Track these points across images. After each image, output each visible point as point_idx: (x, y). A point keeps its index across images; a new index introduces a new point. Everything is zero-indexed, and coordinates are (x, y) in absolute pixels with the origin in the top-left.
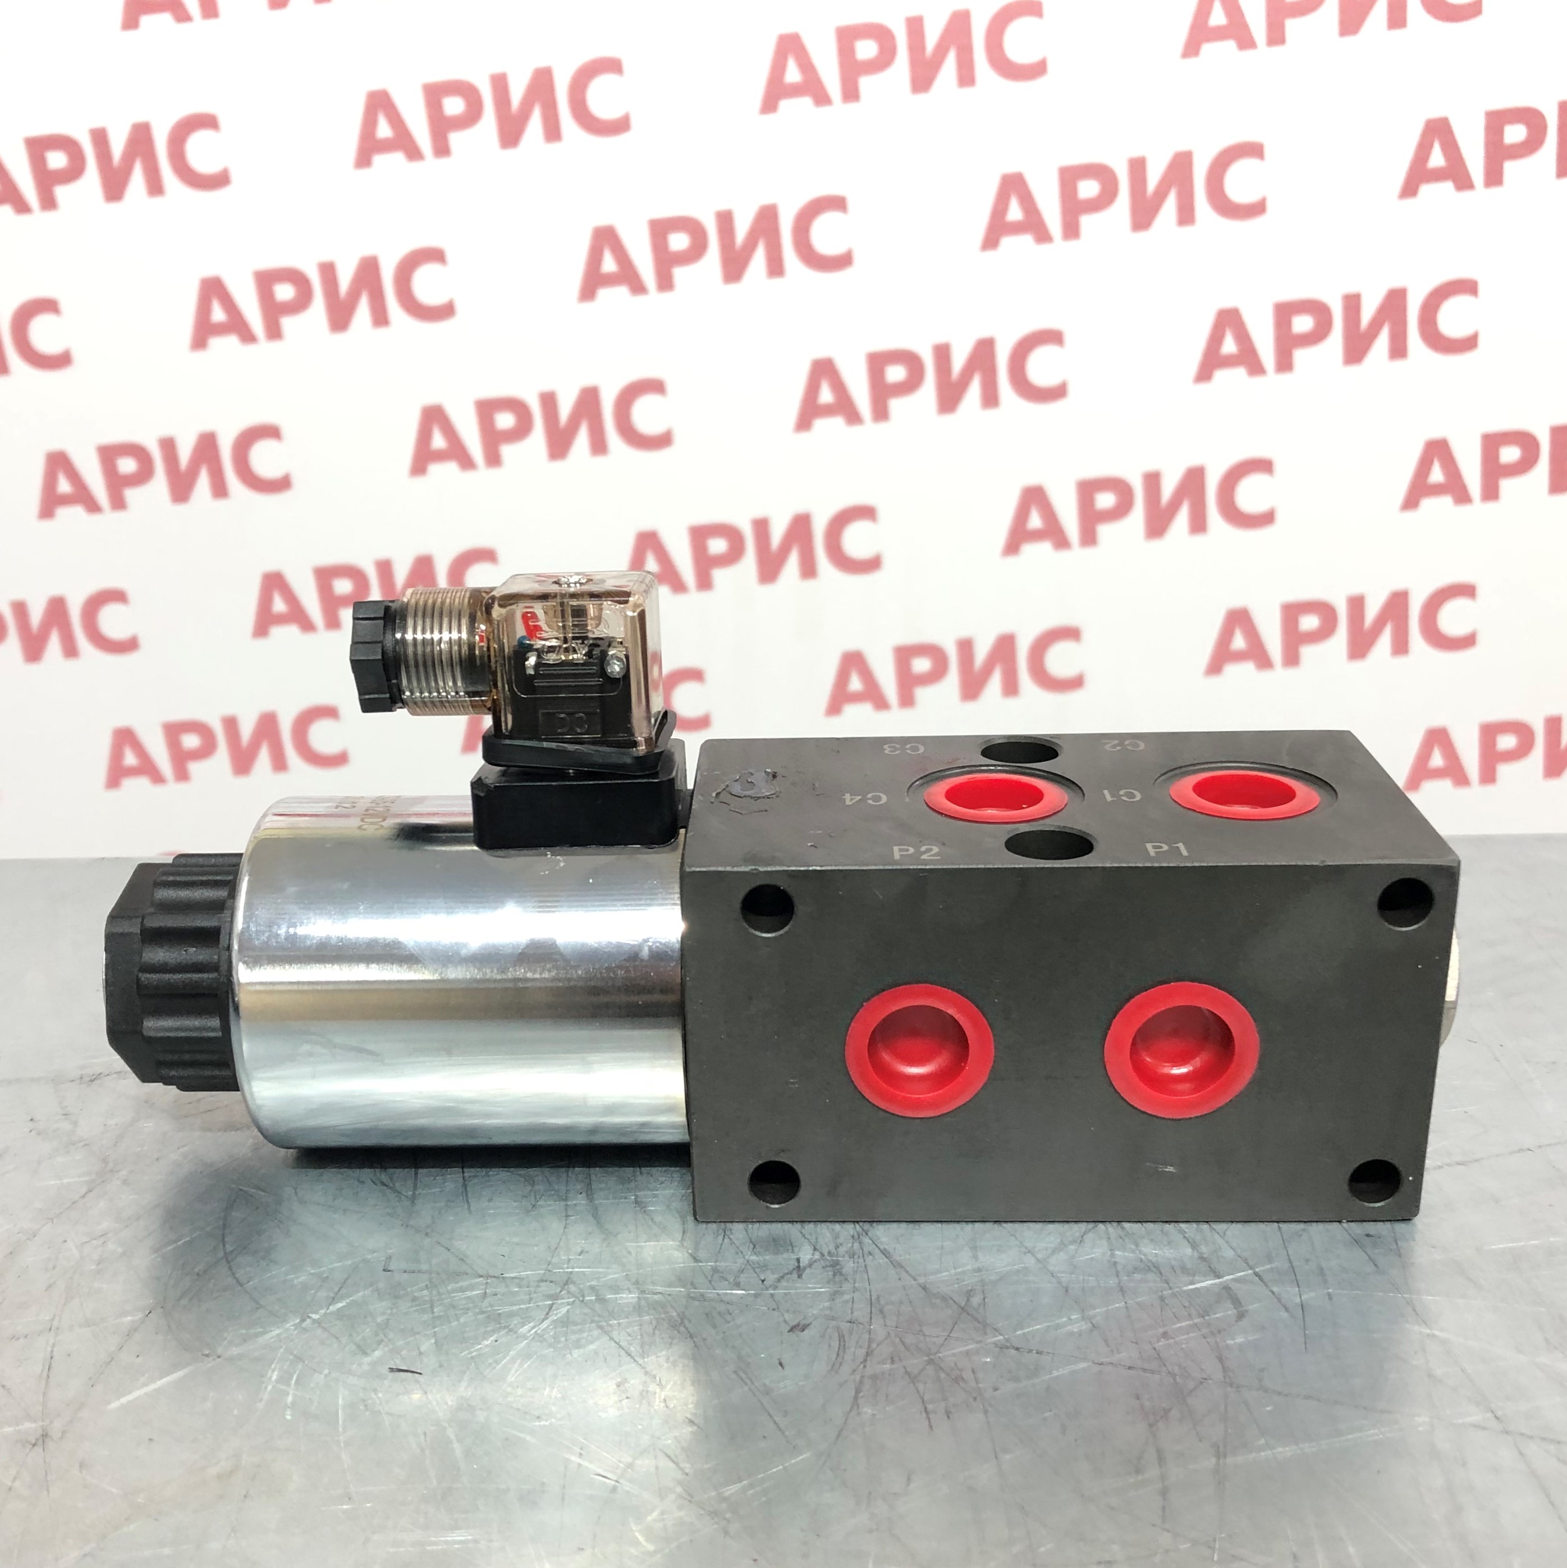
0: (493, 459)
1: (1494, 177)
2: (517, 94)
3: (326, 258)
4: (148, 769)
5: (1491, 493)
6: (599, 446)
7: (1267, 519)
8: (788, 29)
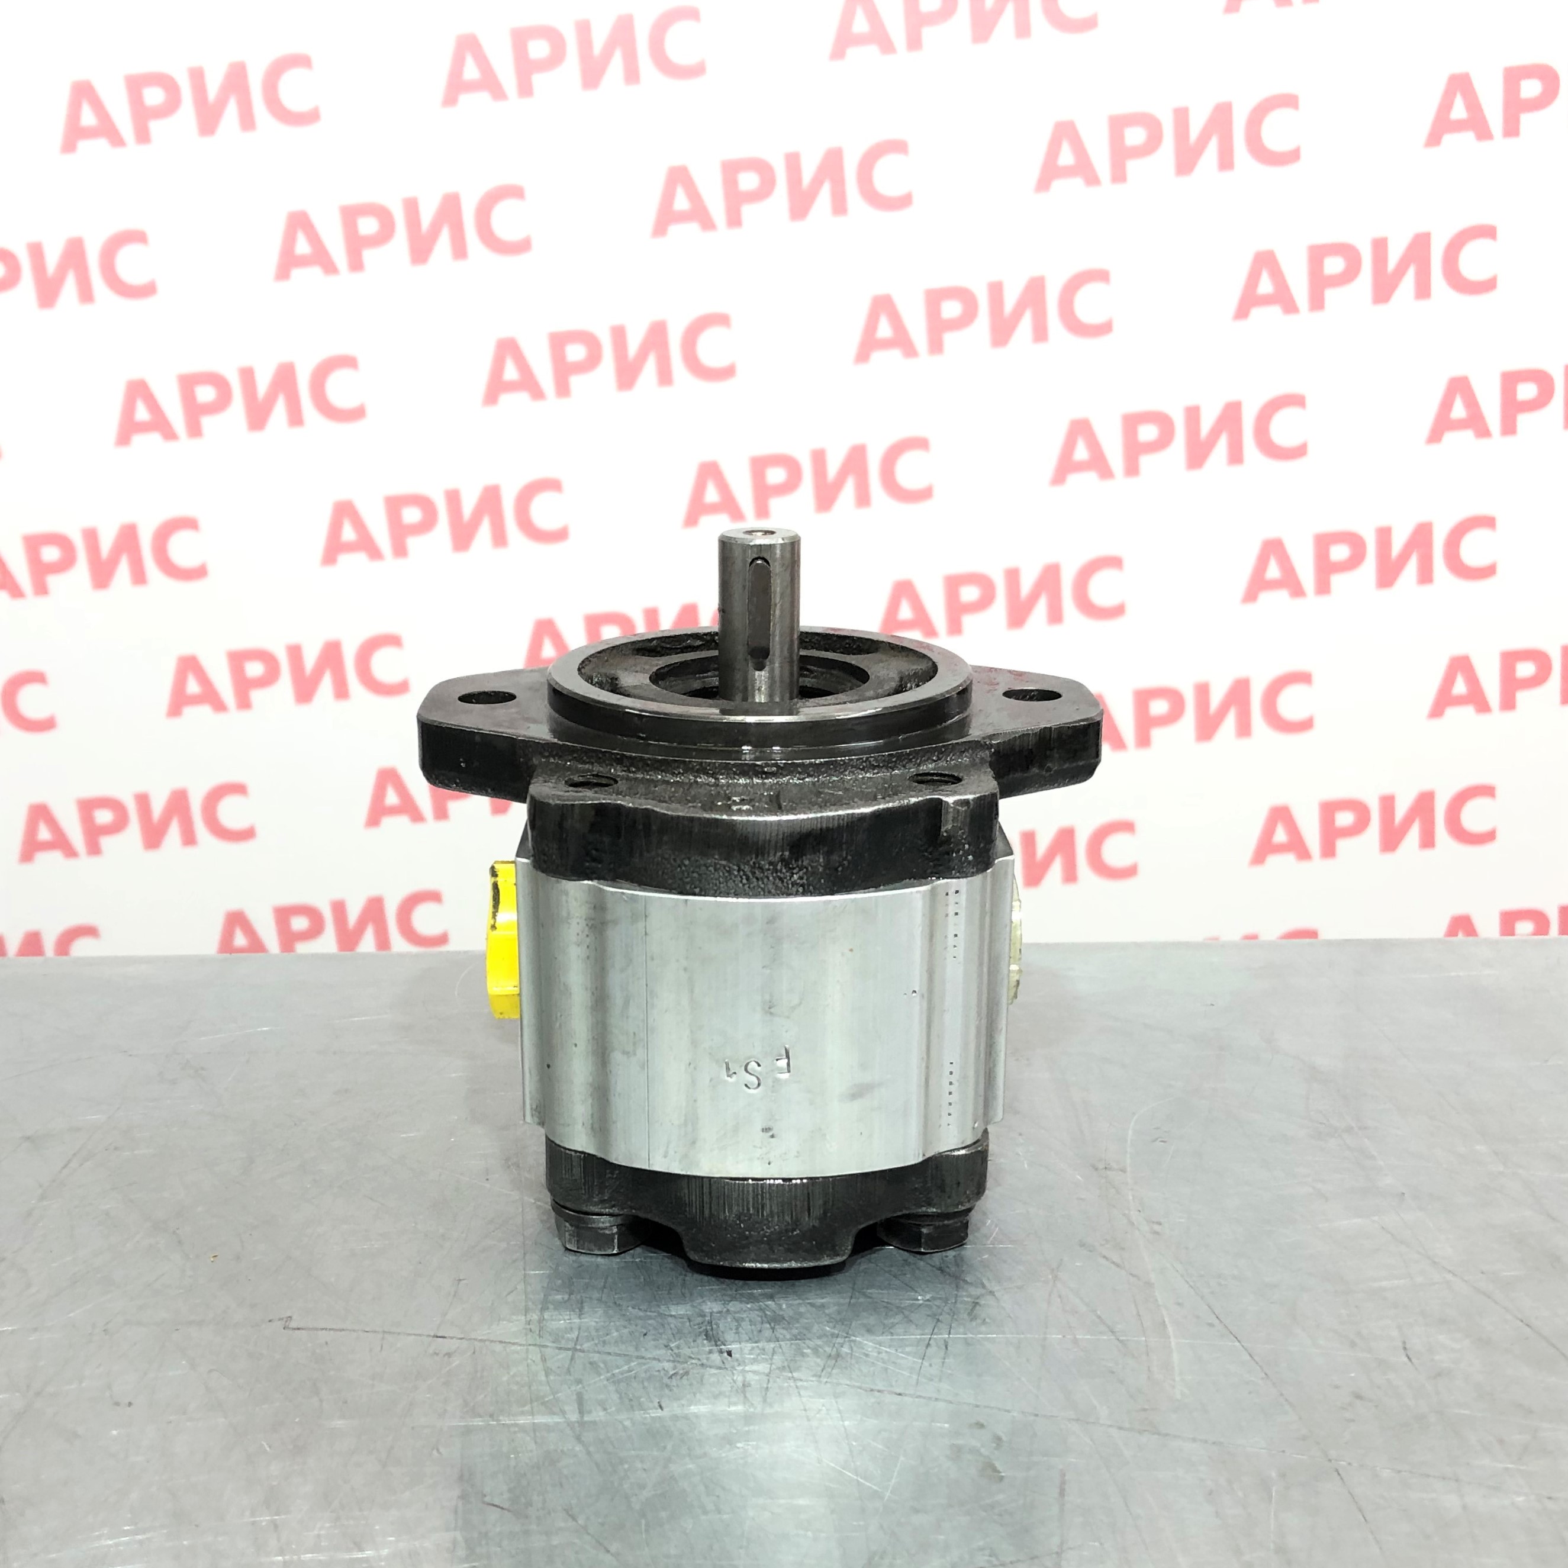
0: (400, 551)
1: (1317, 303)
2: (426, 218)
3: (246, 363)
4: (61, 843)
5: (1323, 587)
6: (500, 539)
7: (1118, 611)
8: (677, 162)
